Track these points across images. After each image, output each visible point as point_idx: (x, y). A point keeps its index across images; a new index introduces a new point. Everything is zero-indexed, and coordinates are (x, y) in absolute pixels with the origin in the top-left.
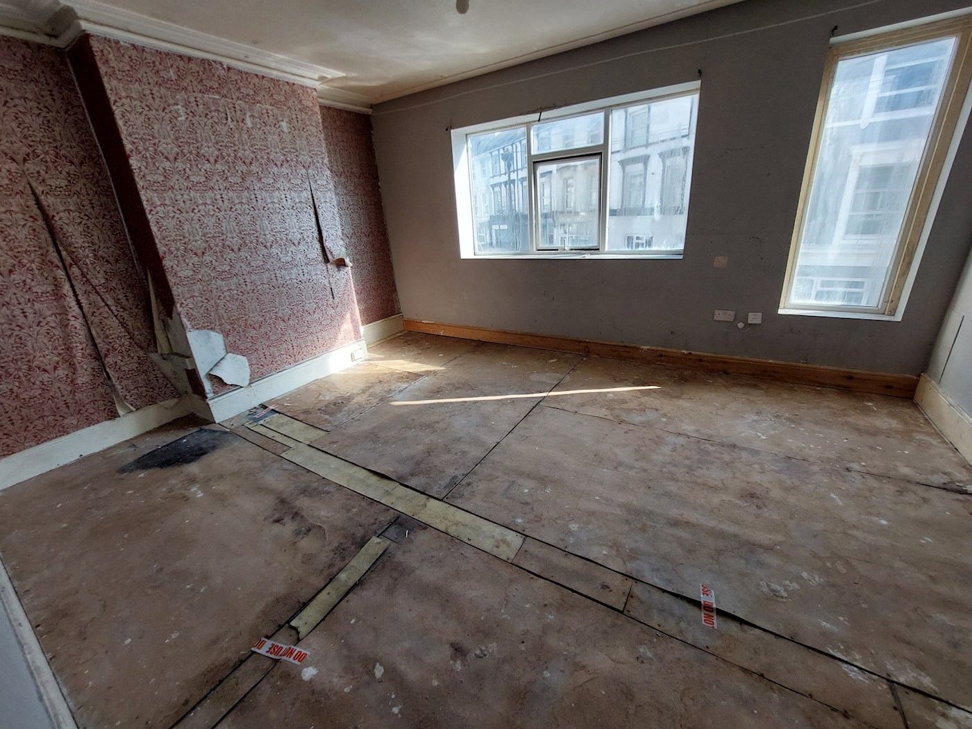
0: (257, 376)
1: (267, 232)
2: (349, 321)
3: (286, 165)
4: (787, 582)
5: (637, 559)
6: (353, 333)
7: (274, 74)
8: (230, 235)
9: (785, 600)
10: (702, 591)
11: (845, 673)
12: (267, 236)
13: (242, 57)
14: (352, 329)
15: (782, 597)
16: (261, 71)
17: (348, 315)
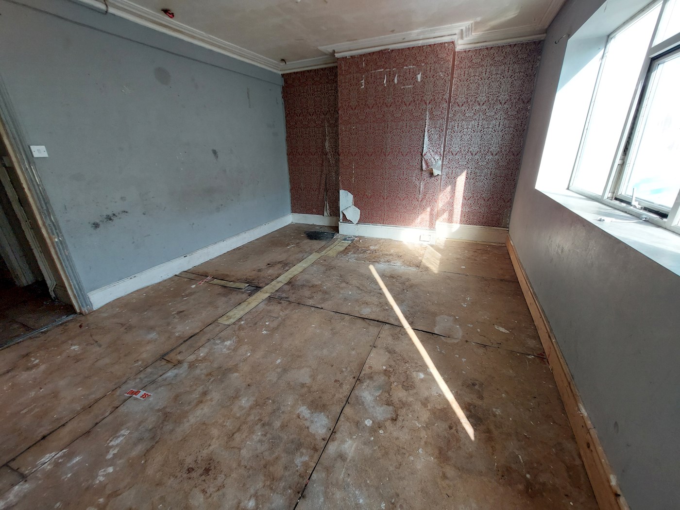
0: (363, 220)
1: (388, 147)
2: (428, 213)
3: (413, 104)
4: (115, 451)
5: (189, 368)
6: (428, 223)
7: (420, 43)
8: (369, 147)
9: (108, 442)
10: (147, 393)
11: (52, 453)
12: (388, 149)
13: (401, 40)
14: (428, 220)
15: (111, 441)
16: (411, 45)
17: (429, 209)
